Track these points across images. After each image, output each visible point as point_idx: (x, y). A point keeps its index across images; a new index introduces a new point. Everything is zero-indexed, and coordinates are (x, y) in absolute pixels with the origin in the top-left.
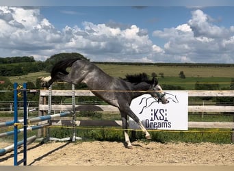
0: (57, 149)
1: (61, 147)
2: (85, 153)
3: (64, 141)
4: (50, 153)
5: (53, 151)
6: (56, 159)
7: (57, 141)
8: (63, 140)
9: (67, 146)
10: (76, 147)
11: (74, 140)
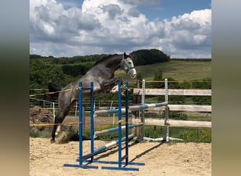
0: (153, 148)
1: (156, 147)
2: (182, 153)
3: (158, 141)
4: (147, 151)
5: (150, 150)
6: (154, 158)
7: (151, 141)
8: (156, 140)
9: (161, 146)
10: (171, 147)
11: (167, 140)
